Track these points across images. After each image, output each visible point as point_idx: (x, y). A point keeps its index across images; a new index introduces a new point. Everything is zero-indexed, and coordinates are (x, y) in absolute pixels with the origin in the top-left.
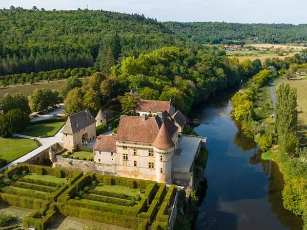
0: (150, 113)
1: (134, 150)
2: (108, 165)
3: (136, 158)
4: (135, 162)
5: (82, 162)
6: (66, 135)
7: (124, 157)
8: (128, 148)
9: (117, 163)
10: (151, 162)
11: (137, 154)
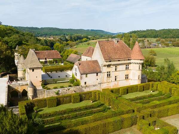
0: (46, 59)
1: (116, 67)
2: (94, 86)
3: (116, 74)
4: (116, 77)
5: (69, 89)
6: (33, 70)
7: (108, 74)
8: (111, 66)
9: (102, 82)
10: (127, 74)
11: (118, 70)
